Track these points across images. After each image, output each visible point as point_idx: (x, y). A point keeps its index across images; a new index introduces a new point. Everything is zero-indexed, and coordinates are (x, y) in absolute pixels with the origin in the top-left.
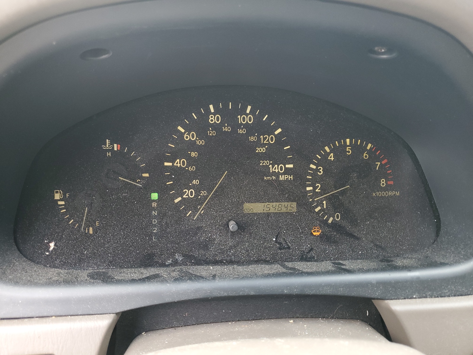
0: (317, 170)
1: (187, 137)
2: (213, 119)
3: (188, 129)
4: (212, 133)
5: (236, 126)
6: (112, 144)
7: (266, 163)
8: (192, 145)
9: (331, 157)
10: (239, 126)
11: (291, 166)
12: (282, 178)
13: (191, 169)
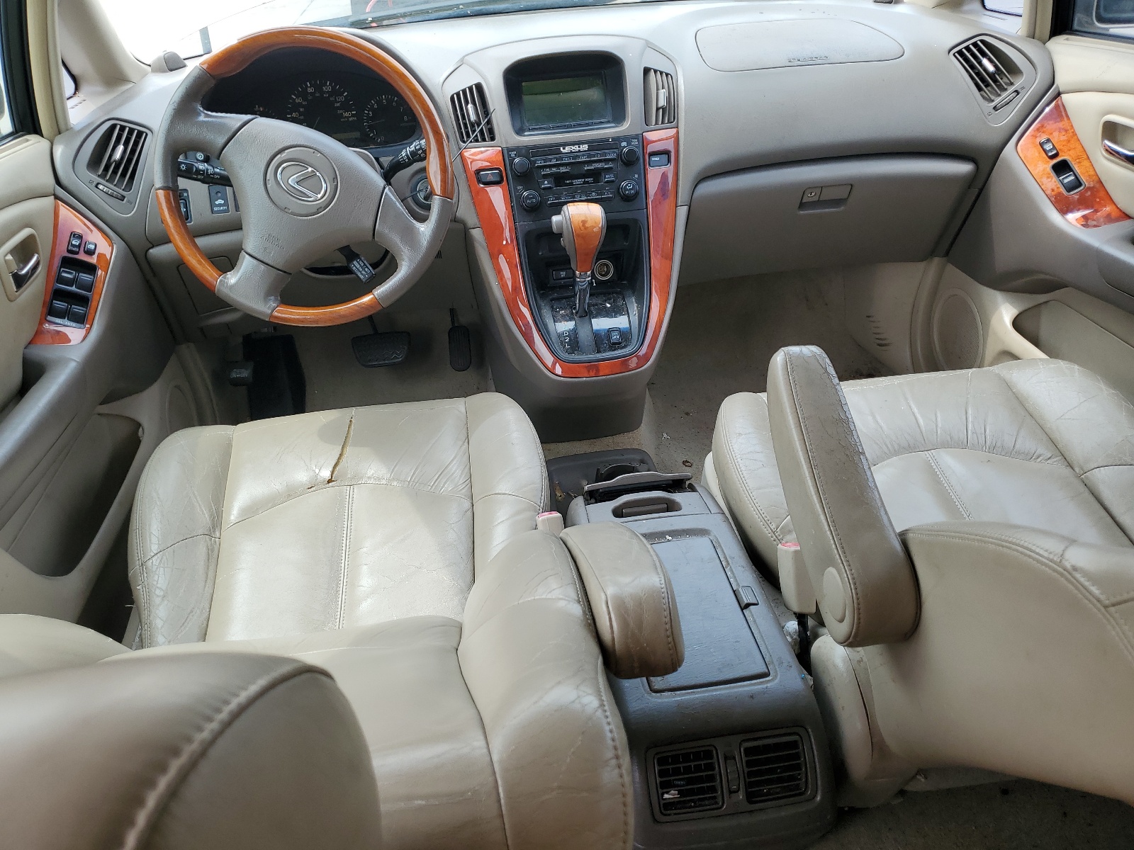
0: (369, 114)
1: (297, 101)
2: (310, 90)
3: (297, 97)
4: (310, 98)
5: (322, 92)
6: (259, 107)
7: (341, 111)
8: (300, 105)
9: (376, 106)
10: (325, 92)
11: (355, 112)
12: (351, 119)
13: (302, 117)
